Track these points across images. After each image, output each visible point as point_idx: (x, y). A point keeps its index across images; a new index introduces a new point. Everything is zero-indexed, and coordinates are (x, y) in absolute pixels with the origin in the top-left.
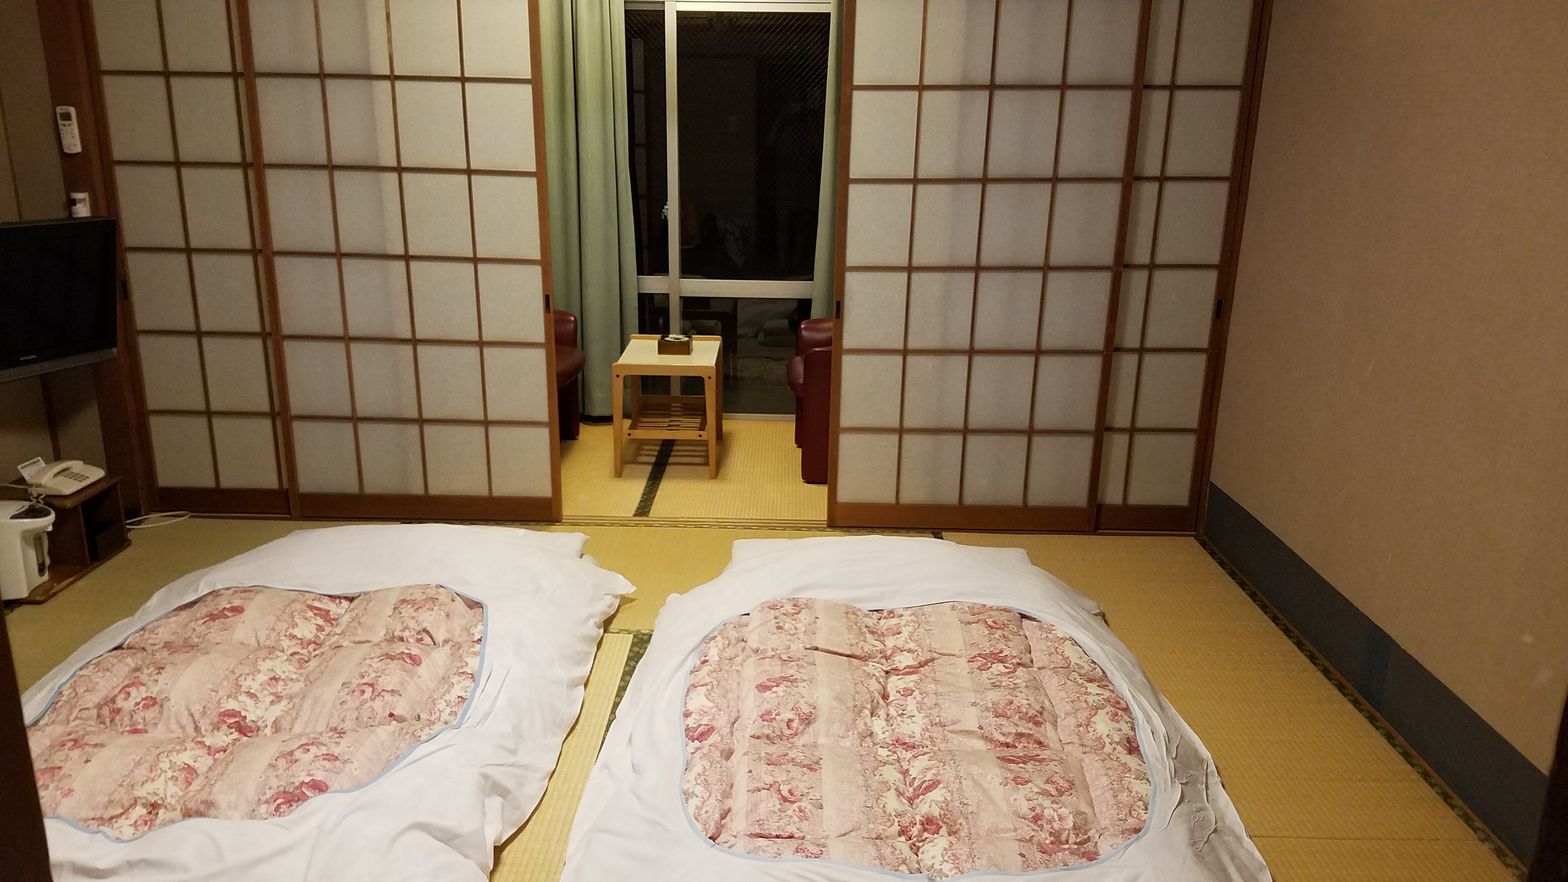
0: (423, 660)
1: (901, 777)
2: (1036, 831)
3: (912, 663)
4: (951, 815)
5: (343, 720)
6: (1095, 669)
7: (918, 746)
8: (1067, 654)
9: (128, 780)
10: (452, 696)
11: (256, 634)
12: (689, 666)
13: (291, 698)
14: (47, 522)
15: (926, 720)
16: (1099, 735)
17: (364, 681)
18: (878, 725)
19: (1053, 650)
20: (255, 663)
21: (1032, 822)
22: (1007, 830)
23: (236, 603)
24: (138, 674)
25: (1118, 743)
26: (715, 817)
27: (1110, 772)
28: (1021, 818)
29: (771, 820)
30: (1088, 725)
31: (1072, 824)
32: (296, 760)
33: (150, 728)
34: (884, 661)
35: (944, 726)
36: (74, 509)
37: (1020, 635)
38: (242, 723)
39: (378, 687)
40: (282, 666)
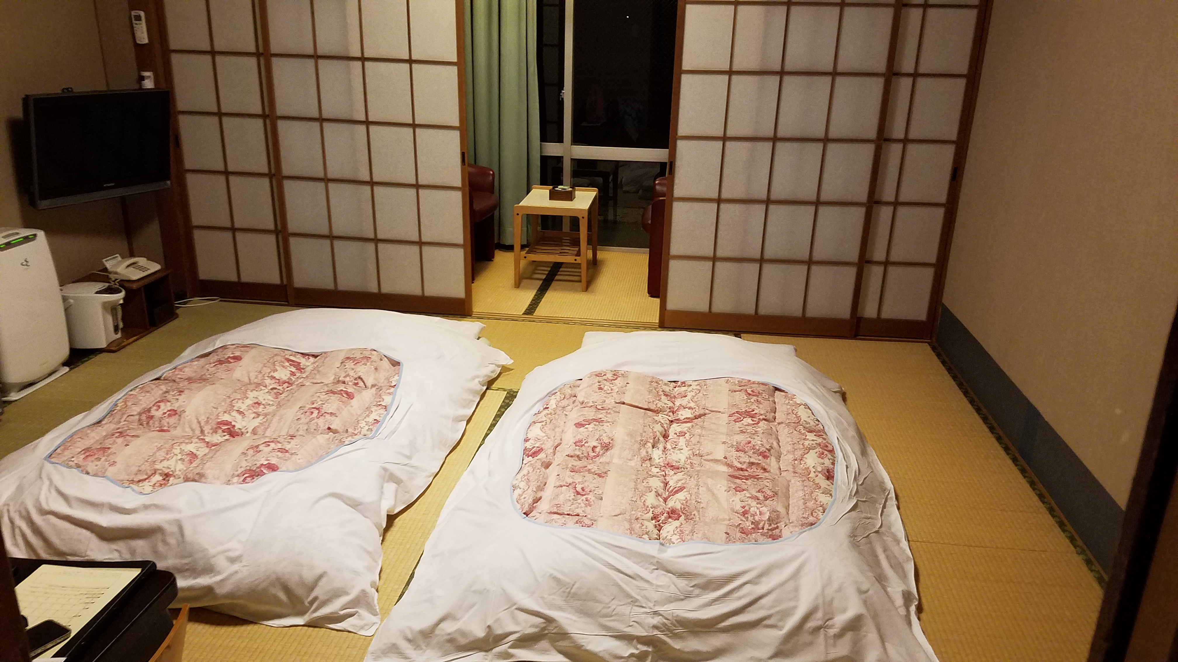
0: (355, 396)
1: (662, 485)
2: (744, 521)
3: (690, 416)
4: (689, 509)
5: (297, 430)
6: (818, 425)
7: (681, 468)
8: (799, 414)
9: (152, 458)
10: (371, 419)
11: (249, 375)
12: (535, 410)
13: (266, 415)
14: (119, 297)
15: (690, 452)
16: (808, 466)
17: (313, 406)
18: (657, 454)
19: (790, 411)
20: (245, 393)
21: (741, 515)
22: (724, 520)
23: (237, 354)
24: (167, 395)
25: (820, 472)
26: (529, 501)
27: (806, 489)
28: (735, 513)
29: (566, 505)
30: (801, 460)
31: (768, 517)
32: (260, 451)
33: (172, 430)
34: (671, 414)
35: (702, 456)
36: (139, 289)
37: (769, 401)
38: (232, 429)
39: (322, 410)
40: (263, 396)
